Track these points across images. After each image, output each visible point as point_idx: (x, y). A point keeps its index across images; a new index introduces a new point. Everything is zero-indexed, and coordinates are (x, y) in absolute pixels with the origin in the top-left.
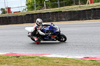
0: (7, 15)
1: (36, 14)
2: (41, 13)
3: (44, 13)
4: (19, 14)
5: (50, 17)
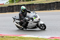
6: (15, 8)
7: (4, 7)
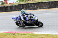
0: (5, 5)
1: (25, 4)
2: (28, 4)
3: (31, 4)
4: (13, 5)
5: (35, 6)
6: (25, 6)
7: (14, 6)
